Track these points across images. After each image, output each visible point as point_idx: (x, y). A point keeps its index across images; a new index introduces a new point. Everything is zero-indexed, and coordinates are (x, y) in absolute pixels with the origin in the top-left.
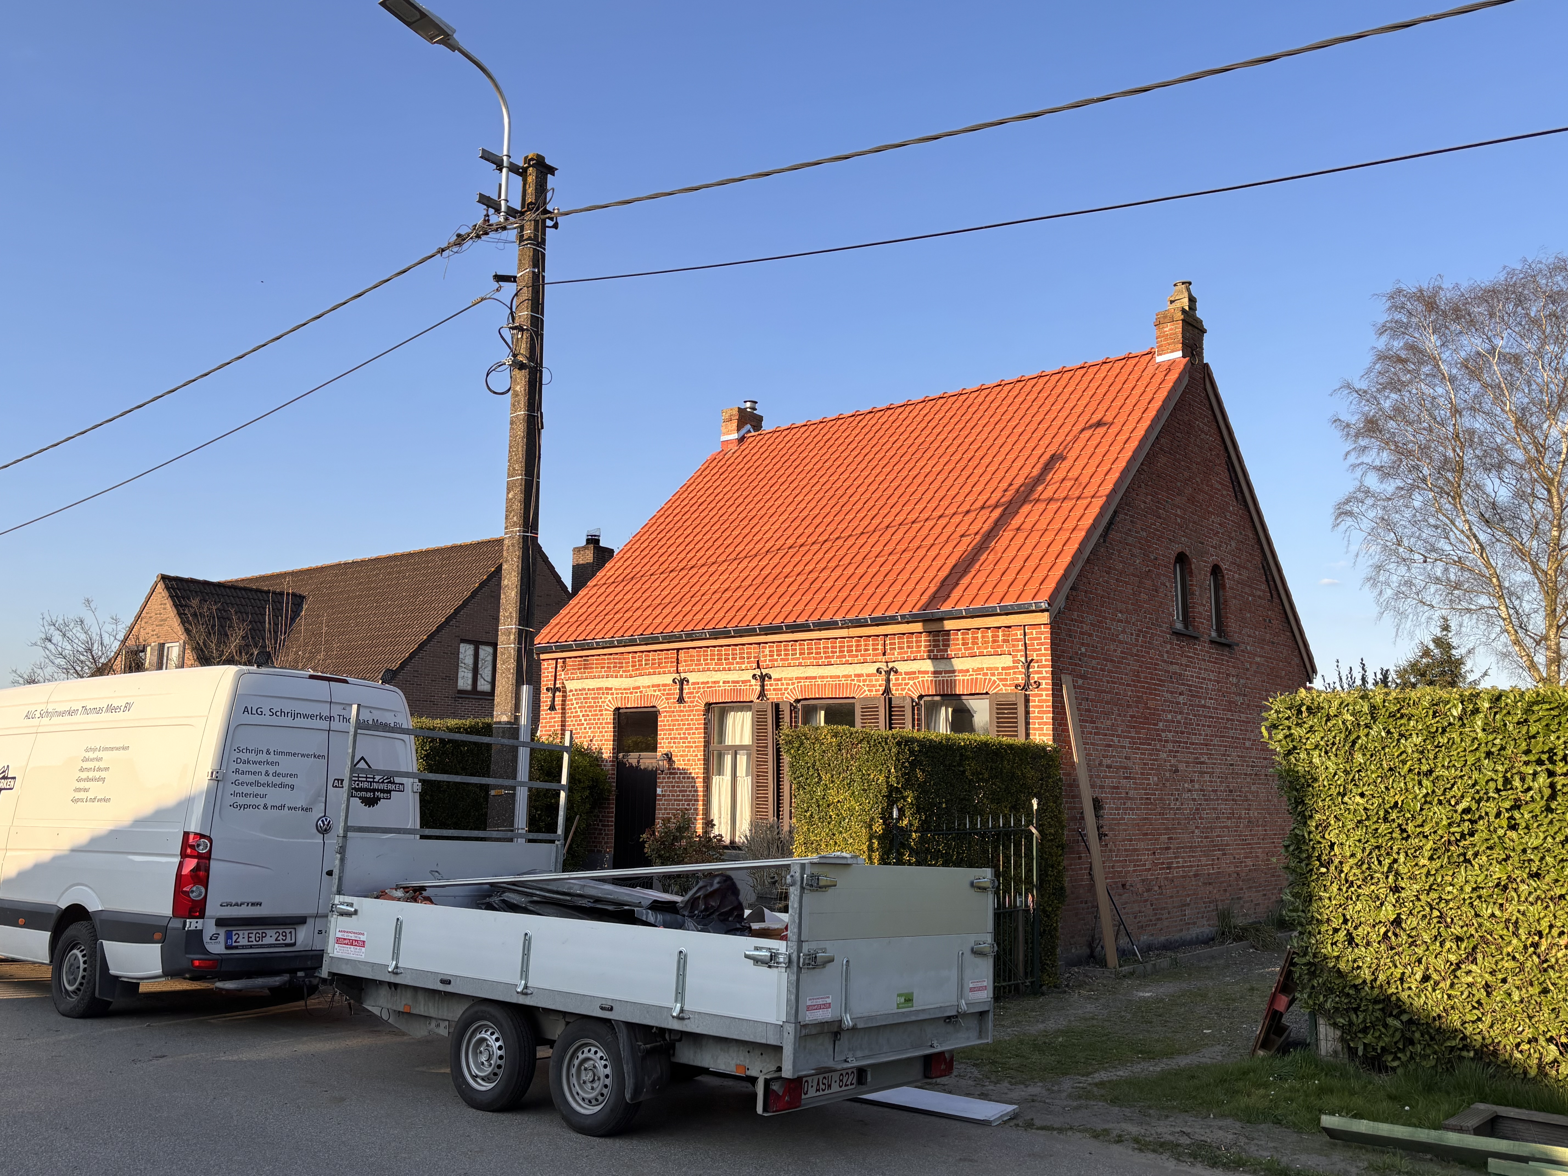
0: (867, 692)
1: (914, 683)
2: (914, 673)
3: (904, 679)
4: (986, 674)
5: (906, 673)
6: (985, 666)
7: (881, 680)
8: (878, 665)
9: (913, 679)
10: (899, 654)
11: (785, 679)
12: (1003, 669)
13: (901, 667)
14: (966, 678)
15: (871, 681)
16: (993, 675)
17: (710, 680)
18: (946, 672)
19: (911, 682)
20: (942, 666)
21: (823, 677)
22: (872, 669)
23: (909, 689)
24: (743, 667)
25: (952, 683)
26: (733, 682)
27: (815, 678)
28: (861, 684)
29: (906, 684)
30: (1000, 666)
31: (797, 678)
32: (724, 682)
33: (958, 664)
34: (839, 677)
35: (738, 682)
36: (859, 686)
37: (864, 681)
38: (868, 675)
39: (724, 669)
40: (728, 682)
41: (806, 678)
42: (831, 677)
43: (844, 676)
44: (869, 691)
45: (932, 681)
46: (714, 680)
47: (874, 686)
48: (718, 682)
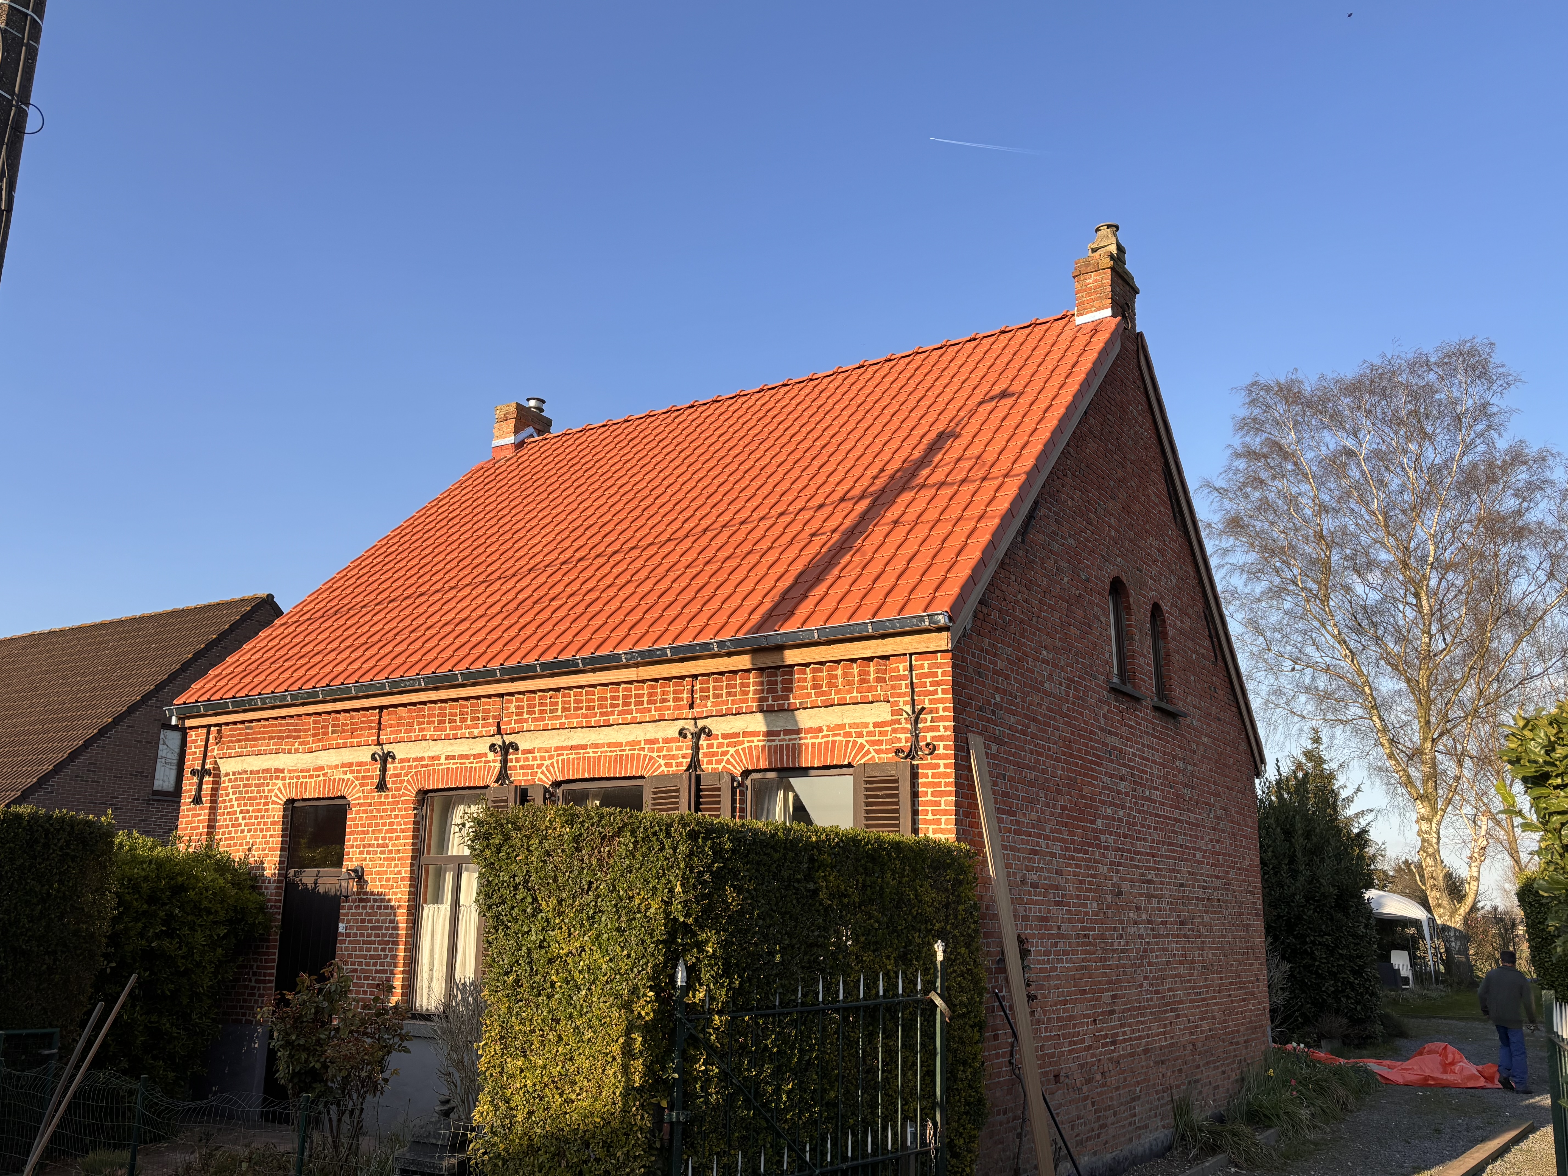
0: (663, 768)
1: (737, 752)
2: (737, 735)
3: (720, 745)
4: (849, 735)
5: (725, 736)
6: (847, 721)
7: (685, 749)
8: (681, 724)
9: (735, 744)
10: (714, 704)
11: (539, 750)
12: (876, 725)
13: (718, 726)
14: (817, 741)
15: (669, 749)
16: (860, 735)
17: (426, 755)
18: (787, 732)
19: (732, 750)
20: (781, 722)
21: (596, 746)
22: (671, 730)
23: (728, 762)
24: (476, 732)
25: (795, 750)
26: (461, 757)
27: (584, 747)
28: (655, 755)
29: (725, 753)
30: (871, 720)
31: (557, 749)
32: (447, 758)
33: (805, 719)
34: (620, 744)
35: (467, 757)
36: (651, 758)
37: (660, 750)
38: (666, 741)
39: (447, 738)
40: (453, 757)
41: (571, 748)
42: (609, 745)
43: (629, 743)
44: (666, 765)
45: (764, 747)
46: (432, 754)
47: (673, 757)
48: (439, 758)
